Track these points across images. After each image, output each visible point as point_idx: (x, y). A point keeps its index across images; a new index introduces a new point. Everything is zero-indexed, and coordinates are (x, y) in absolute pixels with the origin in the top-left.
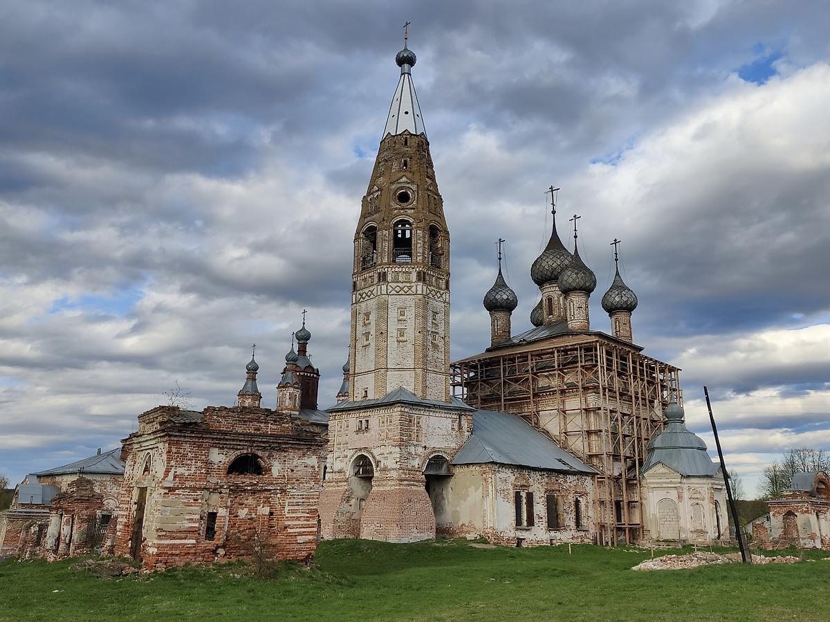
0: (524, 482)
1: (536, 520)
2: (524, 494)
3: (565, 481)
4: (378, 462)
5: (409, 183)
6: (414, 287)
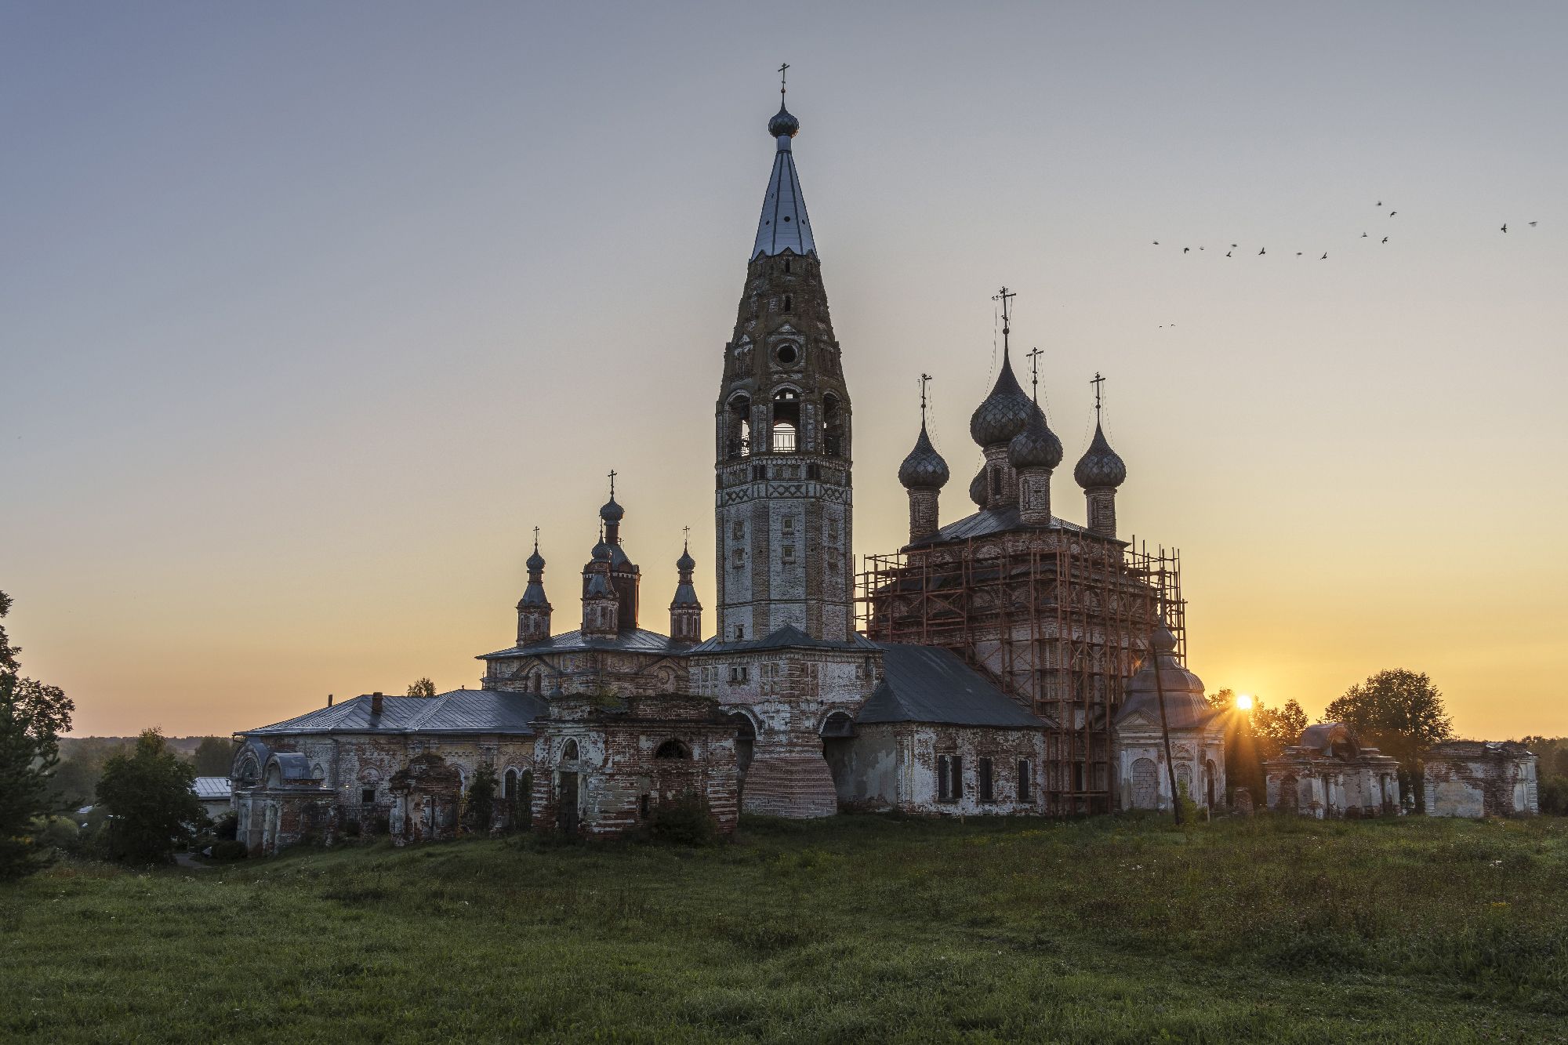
0: (949, 743)
1: (965, 791)
2: (948, 758)
3: (1007, 740)
4: (761, 723)
5: (793, 334)
6: (804, 487)
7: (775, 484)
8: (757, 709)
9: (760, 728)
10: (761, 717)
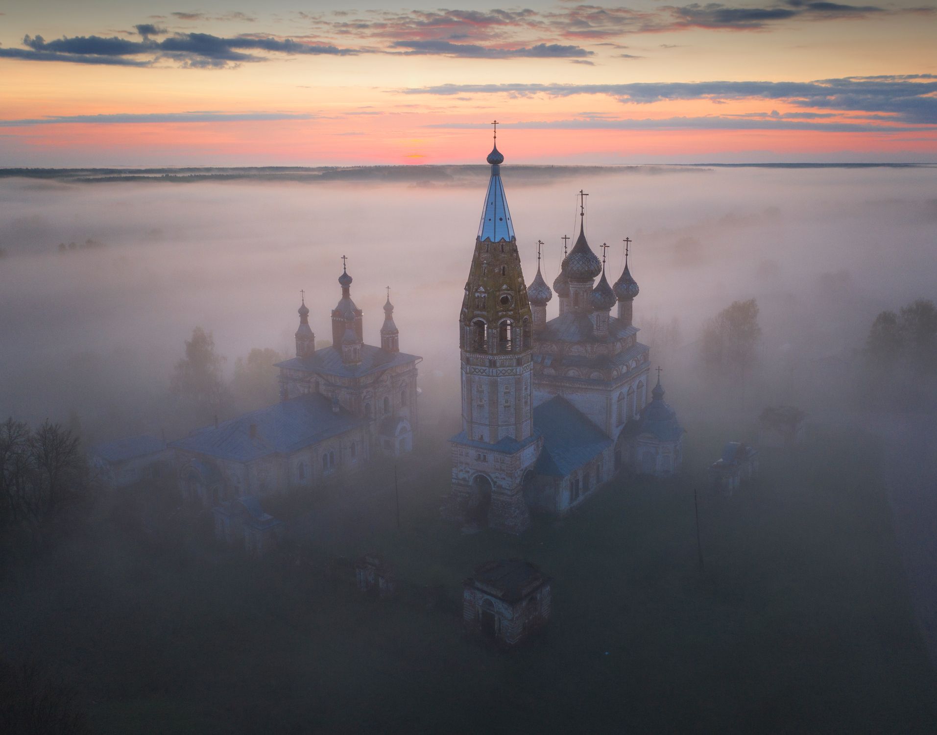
4: (495, 483)
5: (509, 290)
6: (515, 370)
7: (501, 369)
8: (493, 476)
9: (495, 485)
10: (495, 480)
